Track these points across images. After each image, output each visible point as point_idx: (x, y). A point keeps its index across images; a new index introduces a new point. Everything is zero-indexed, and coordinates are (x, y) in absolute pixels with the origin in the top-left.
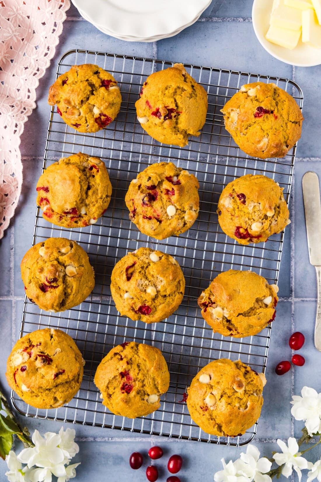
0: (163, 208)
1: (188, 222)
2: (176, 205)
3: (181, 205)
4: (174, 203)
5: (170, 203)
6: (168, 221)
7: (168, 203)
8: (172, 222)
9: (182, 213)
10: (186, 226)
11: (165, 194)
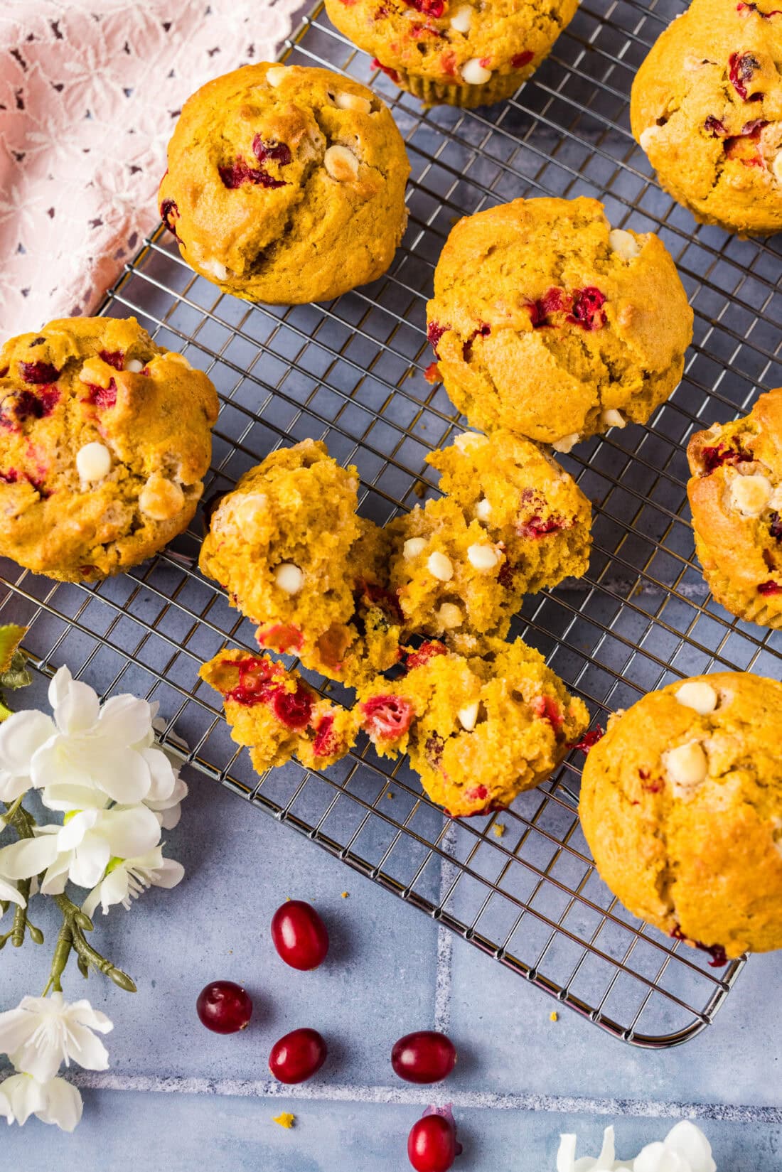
0: (65, 445)
1: (148, 519)
2: (114, 443)
3: (131, 448)
4: (108, 434)
5: (95, 434)
6: (76, 495)
7: (87, 433)
8: (87, 500)
9: (130, 482)
10: (138, 532)
11: (83, 401)
